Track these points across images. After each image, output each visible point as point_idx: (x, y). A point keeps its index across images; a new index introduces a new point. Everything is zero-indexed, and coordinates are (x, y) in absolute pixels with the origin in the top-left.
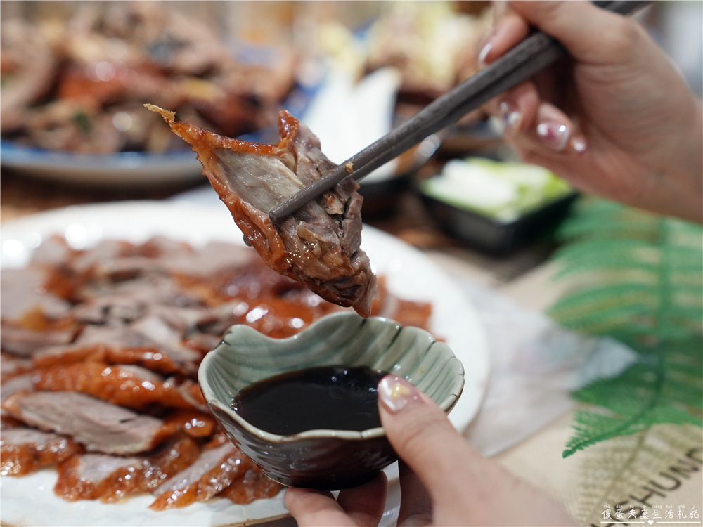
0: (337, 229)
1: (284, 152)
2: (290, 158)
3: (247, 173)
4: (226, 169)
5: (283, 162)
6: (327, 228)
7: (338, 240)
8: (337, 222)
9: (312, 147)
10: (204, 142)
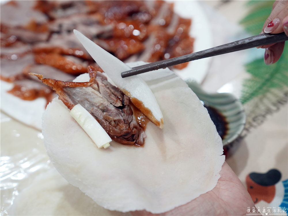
0: (121, 113)
1: (93, 84)
2: (95, 86)
3: (78, 96)
4: (69, 95)
5: (93, 88)
6: (116, 114)
7: (122, 117)
8: (121, 110)
9: (104, 80)
10: (57, 85)
